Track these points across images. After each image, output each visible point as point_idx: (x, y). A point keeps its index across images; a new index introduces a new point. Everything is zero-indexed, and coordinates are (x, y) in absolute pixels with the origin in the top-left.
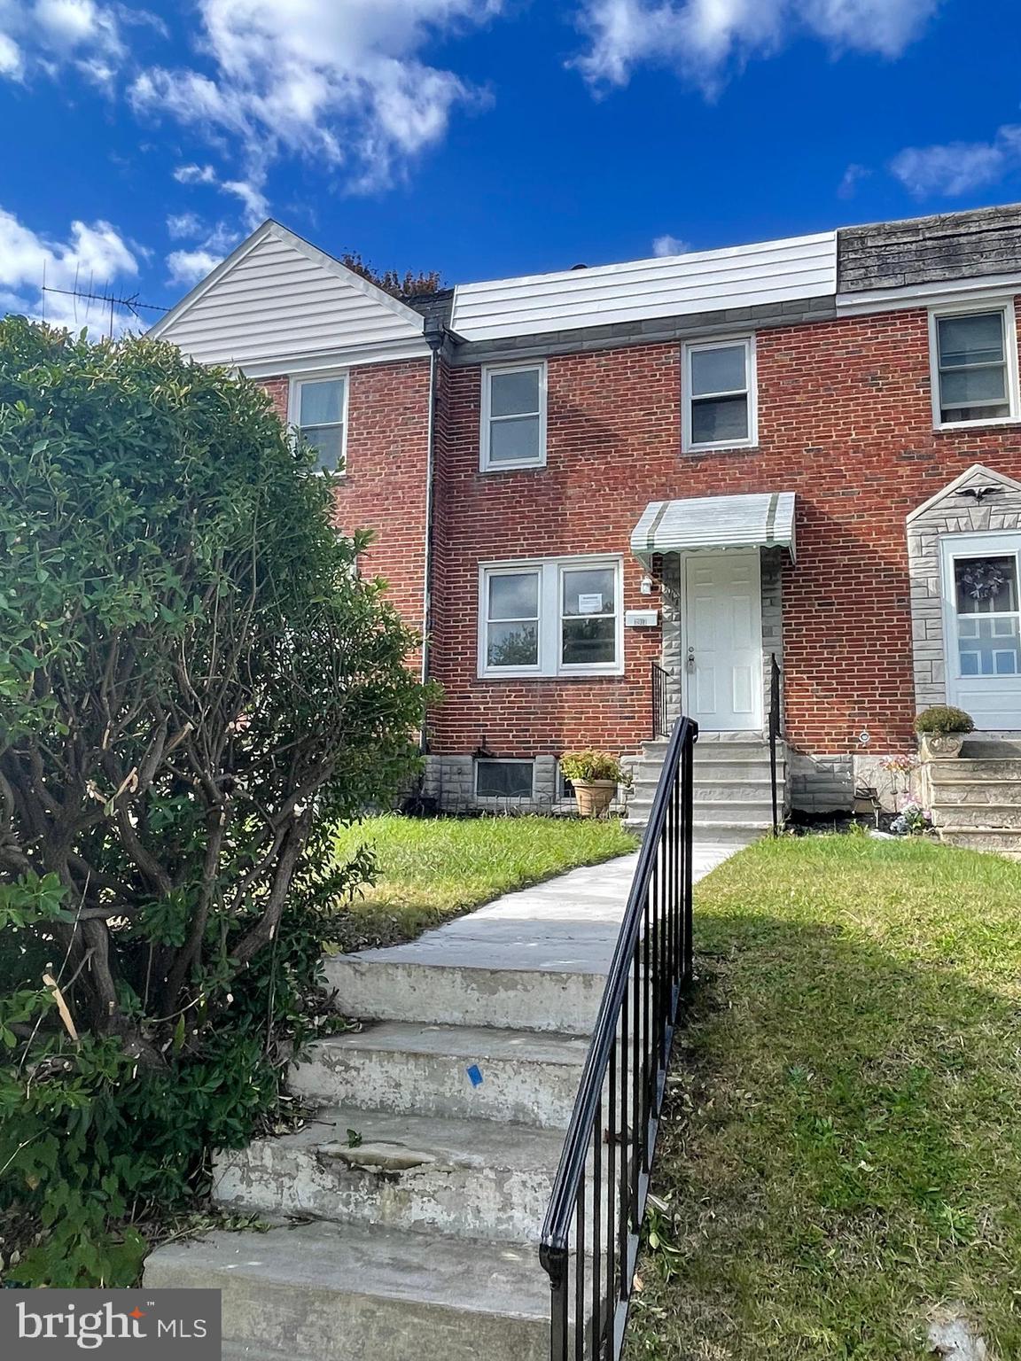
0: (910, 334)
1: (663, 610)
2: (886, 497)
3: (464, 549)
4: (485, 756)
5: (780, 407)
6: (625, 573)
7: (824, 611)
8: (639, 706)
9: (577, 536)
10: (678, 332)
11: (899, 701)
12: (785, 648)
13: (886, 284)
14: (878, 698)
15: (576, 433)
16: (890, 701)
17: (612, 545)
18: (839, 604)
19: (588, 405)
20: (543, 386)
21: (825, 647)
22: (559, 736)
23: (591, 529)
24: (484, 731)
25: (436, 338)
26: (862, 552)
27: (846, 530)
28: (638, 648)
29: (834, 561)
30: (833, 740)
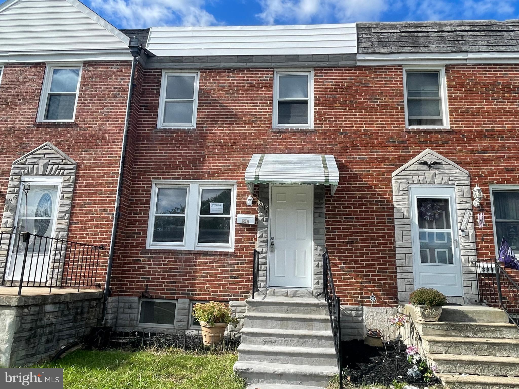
0: (393, 78)
1: (259, 215)
2: (381, 162)
3: (144, 171)
4: (146, 297)
5: (326, 109)
6: (238, 192)
7: (348, 222)
8: (242, 271)
9: (211, 169)
10: (273, 64)
11: (388, 276)
12: (326, 242)
13: (382, 51)
14: (376, 273)
15: (214, 112)
16: (384, 276)
17: (231, 176)
18: (356, 218)
19: (222, 97)
20: (197, 85)
21: (348, 242)
22: (193, 287)
23: (220, 166)
24: (147, 282)
25: (136, 50)
26: (368, 191)
27: (360, 178)
28: (243, 236)
29: (353, 194)
30: (352, 297)
